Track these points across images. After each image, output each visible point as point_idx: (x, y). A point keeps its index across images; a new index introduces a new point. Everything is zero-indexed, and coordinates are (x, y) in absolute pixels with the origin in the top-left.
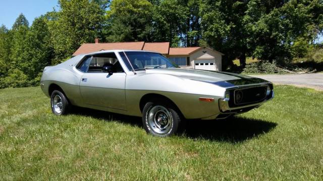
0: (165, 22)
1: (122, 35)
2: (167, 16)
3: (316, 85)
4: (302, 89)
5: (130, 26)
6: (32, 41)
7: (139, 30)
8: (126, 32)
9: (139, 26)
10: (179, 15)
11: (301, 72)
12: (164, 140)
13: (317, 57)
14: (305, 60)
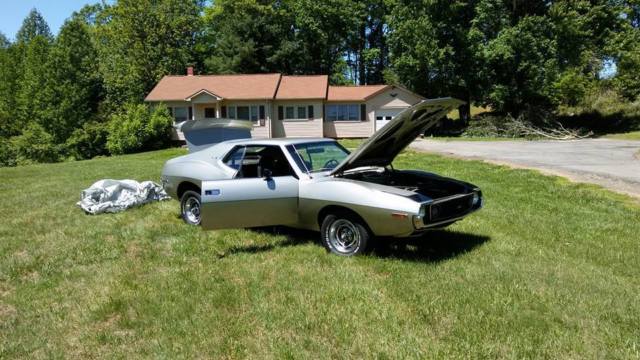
0: (319, 31)
1: (237, 59)
2: (323, 20)
3: (573, 171)
4: (548, 178)
5: (251, 41)
6: (60, 67)
7: (268, 47)
8: (245, 52)
9: (269, 40)
10: (345, 17)
11: (567, 137)
12: (351, 261)
13: (601, 105)
14: (579, 110)
